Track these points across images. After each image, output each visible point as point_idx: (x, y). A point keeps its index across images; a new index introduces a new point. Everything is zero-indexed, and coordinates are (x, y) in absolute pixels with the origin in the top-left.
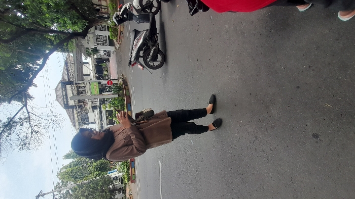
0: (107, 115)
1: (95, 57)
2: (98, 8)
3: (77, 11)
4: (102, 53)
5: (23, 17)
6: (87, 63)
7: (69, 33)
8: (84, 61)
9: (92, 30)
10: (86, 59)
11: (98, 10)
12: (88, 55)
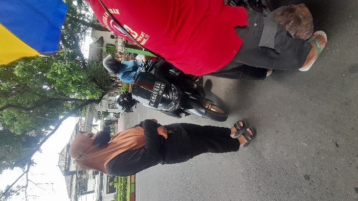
0: (109, 180)
1: (105, 119)
2: (114, 79)
3: (96, 83)
4: (112, 115)
5: (49, 88)
6: (97, 125)
7: (86, 100)
8: (94, 123)
9: (105, 96)
10: (96, 122)
11: (113, 81)
12: (99, 117)
